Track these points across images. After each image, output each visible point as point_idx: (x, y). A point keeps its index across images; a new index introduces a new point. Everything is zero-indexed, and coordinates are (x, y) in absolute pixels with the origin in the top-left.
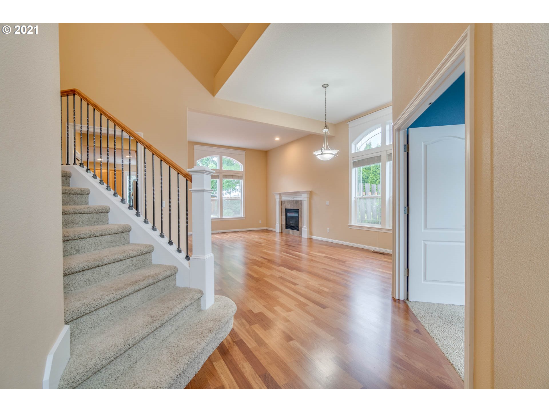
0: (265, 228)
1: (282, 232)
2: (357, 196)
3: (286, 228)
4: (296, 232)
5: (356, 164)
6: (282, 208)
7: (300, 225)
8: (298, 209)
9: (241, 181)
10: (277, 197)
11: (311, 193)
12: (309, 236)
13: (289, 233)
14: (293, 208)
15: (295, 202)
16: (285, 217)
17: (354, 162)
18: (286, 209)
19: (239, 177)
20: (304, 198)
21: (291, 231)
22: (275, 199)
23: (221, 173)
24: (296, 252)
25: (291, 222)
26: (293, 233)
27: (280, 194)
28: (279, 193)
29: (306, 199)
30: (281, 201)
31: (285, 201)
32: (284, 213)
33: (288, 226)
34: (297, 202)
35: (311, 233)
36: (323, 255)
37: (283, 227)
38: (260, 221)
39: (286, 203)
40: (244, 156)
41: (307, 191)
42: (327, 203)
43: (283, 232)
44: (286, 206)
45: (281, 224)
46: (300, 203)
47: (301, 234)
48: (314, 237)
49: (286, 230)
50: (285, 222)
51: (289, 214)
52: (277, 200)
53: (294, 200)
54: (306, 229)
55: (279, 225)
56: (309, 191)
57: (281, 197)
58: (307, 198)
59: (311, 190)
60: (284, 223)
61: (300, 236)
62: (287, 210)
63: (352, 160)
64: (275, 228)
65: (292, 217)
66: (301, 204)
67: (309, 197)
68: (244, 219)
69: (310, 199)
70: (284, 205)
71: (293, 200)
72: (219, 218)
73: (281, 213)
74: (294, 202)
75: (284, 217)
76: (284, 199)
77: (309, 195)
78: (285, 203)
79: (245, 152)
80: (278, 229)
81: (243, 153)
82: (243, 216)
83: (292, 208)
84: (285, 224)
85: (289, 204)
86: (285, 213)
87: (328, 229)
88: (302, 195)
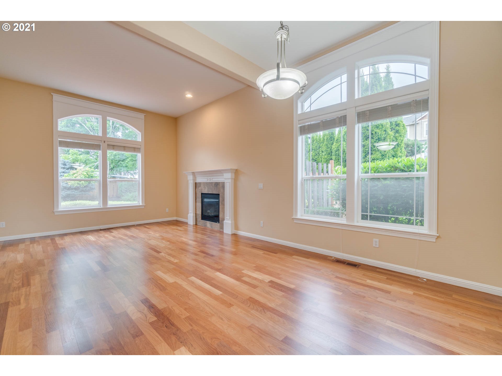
0: (175, 218)
1: (196, 224)
2: (304, 176)
3: (202, 219)
4: (216, 226)
5: (305, 130)
6: (197, 192)
7: (221, 216)
8: (219, 194)
9: (139, 156)
10: (190, 178)
11: (236, 172)
12: (235, 232)
13: (206, 226)
14: (212, 193)
15: (215, 185)
16: (201, 204)
17: (301, 128)
18: (202, 194)
19: (135, 149)
20: (227, 179)
21: (209, 224)
22: (188, 181)
23: (104, 142)
24: (218, 274)
25: (209, 211)
26: (212, 227)
27: (194, 173)
28: (192, 173)
29: (230, 181)
30: (196, 183)
31: (200, 183)
32: (199, 200)
33: (204, 217)
34: (217, 184)
35: (236, 227)
36: (267, 278)
37: (197, 217)
38: (167, 210)
39: (202, 185)
40: (143, 121)
41: (231, 169)
42: (261, 186)
43: (198, 224)
44: (202, 189)
45: (196, 214)
46: (221, 185)
47: (222, 227)
48: (242, 233)
49: (201, 222)
50: (201, 211)
51: (206, 200)
52: (190, 182)
53: (213, 182)
54: (230, 222)
55: (192, 215)
56: (234, 170)
57: (195, 177)
58: (231, 179)
59: (236, 168)
60: (199, 212)
61: (221, 230)
62: (204, 196)
63: (299, 124)
64: (187, 219)
65: (210, 204)
66: (223, 187)
67: (234, 177)
68: (144, 207)
69: (236, 180)
70: (200, 188)
71: (211, 181)
72: (102, 207)
73: (196, 199)
74: (213, 185)
75: (199, 205)
76: (200, 180)
77: (234, 174)
78: (200, 186)
79: (145, 115)
80: (191, 220)
81: (142, 116)
82: (141, 204)
83: (210, 193)
84: (201, 214)
85: (206, 187)
86: (201, 199)
87: (262, 222)
88: (224, 174)
